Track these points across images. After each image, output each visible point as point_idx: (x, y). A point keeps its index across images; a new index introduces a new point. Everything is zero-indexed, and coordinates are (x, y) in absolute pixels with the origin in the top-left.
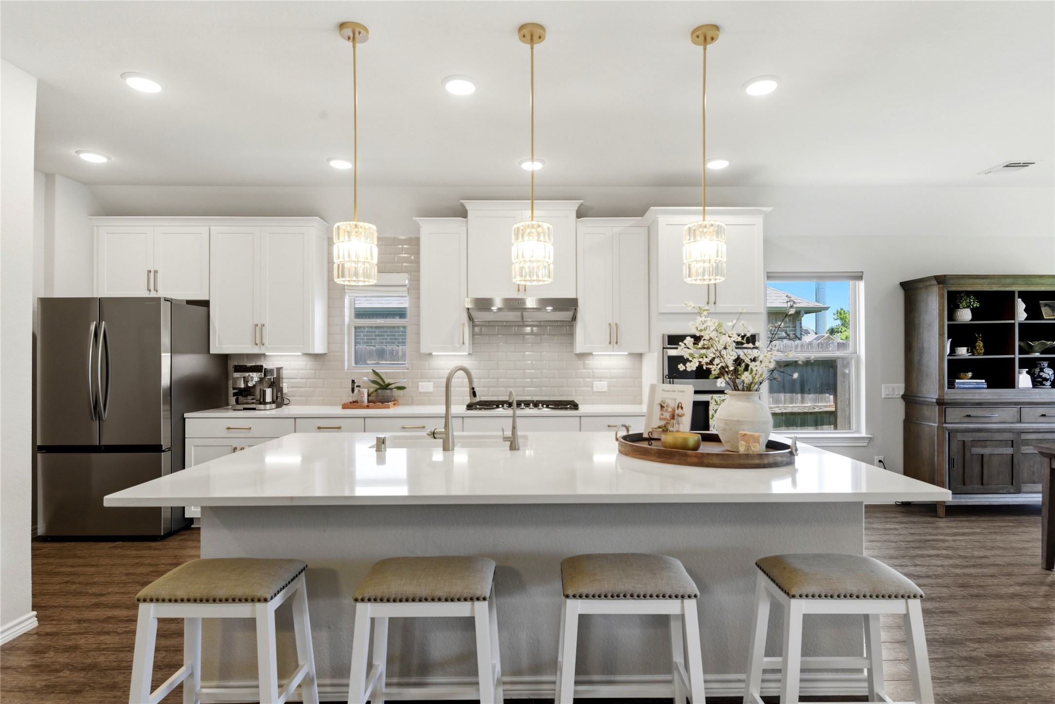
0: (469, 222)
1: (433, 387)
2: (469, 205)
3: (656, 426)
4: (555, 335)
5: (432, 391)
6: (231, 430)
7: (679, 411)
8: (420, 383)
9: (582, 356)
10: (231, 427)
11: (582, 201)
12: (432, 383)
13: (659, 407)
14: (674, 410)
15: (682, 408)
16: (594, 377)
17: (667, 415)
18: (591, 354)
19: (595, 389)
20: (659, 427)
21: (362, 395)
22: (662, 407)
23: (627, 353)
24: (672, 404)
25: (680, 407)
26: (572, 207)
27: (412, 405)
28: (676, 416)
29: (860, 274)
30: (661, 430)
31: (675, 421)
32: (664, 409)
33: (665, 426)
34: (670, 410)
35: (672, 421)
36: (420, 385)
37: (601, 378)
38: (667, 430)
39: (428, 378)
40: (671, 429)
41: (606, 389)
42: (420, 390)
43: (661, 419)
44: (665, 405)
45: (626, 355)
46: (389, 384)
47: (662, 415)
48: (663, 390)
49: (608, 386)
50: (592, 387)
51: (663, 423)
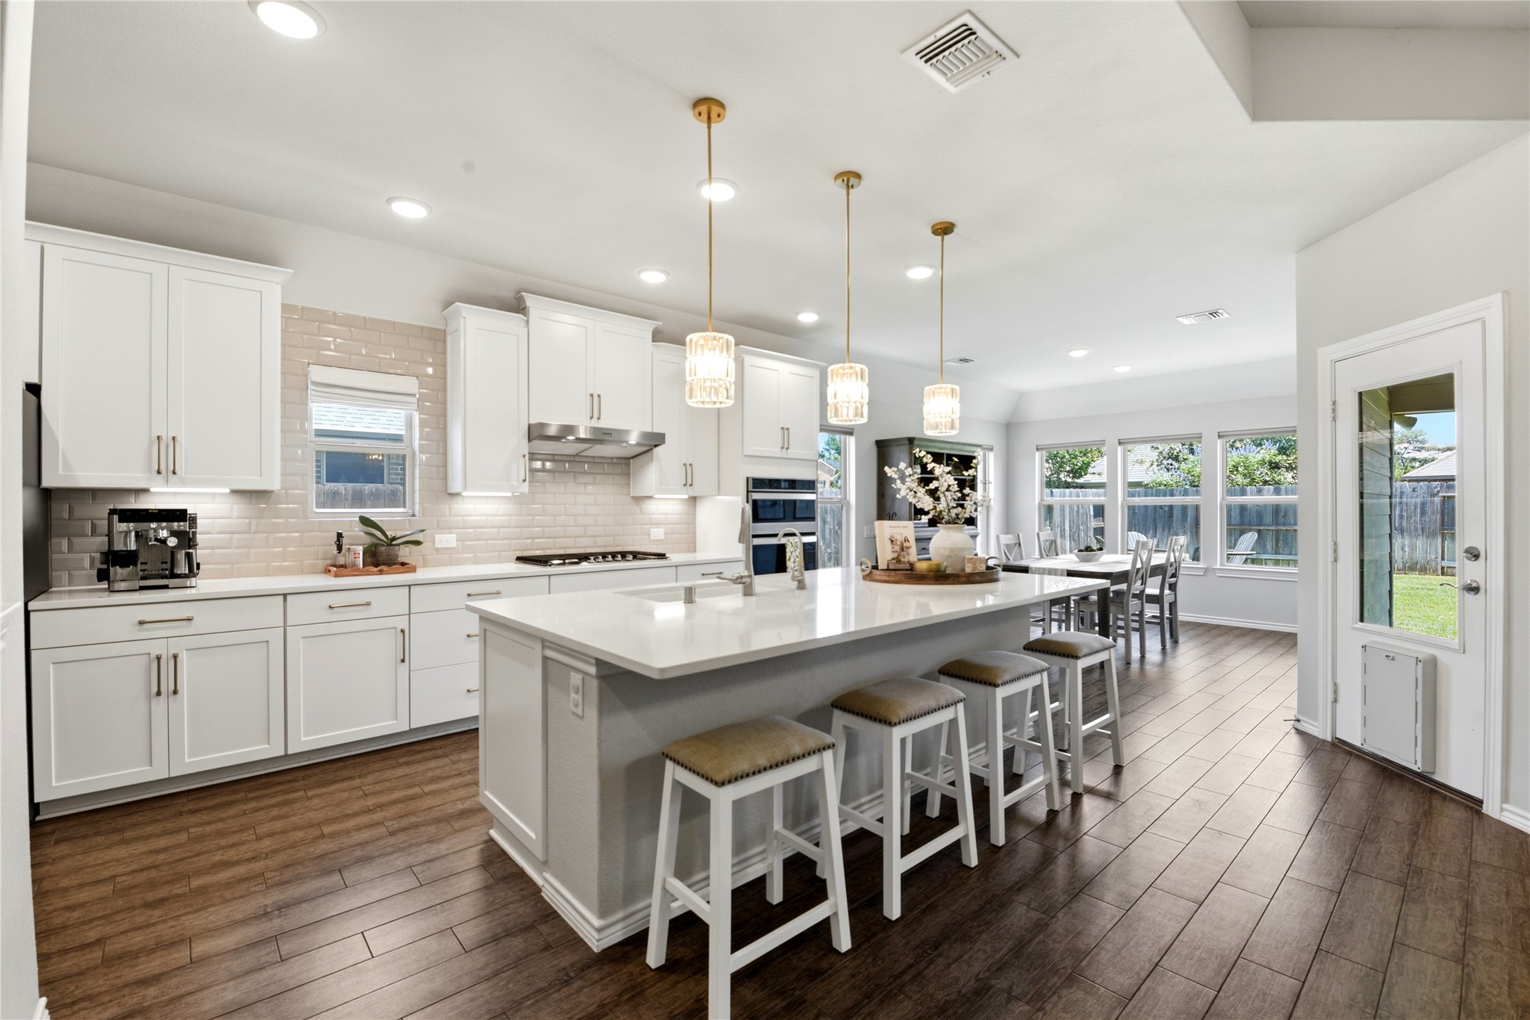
0: (530, 321)
1: (457, 541)
2: (531, 301)
3: (890, 558)
4: (609, 474)
5: (455, 546)
6: (146, 626)
7: (906, 544)
8: (436, 536)
9: (639, 499)
10: (147, 620)
11: (660, 323)
12: (455, 535)
13: (890, 541)
14: (902, 544)
15: (908, 541)
16: (651, 524)
17: (897, 548)
18: (650, 497)
19: (652, 537)
20: (893, 559)
21: (356, 555)
22: (892, 541)
23: (686, 497)
24: (900, 538)
25: (906, 540)
26: (649, 326)
27: (424, 567)
28: (905, 549)
29: (851, 430)
30: (894, 561)
31: (905, 553)
32: (894, 543)
33: (898, 558)
34: (899, 543)
35: (902, 553)
36: (436, 538)
37: (657, 524)
38: (900, 561)
39: (449, 529)
40: (903, 560)
41: (662, 537)
42: (437, 545)
43: (893, 552)
44: (894, 540)
45: (686, 499)
46: (394, 539)
47: (893, 548)
48: (890, 527)
49: (665, 534)
50: (649, 535)
51: (895, 555)
